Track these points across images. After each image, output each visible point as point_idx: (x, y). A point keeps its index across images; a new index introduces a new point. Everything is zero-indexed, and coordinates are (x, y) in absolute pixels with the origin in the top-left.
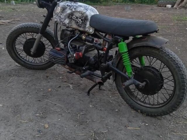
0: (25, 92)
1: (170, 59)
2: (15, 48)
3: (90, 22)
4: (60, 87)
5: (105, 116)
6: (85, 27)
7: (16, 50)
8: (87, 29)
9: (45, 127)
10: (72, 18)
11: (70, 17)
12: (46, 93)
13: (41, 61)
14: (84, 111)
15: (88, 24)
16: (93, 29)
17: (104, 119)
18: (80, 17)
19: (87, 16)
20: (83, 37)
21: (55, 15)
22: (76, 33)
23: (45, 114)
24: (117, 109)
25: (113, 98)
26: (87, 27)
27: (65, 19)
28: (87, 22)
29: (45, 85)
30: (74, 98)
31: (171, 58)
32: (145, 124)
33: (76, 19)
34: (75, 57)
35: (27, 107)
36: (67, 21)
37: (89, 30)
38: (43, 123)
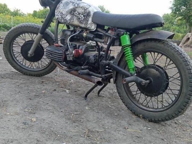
0: (15, 91)
1: (176, 53)
2: (13, 50)
3: (92, 18)
4: (55, 90)
5: (102, 117)
6: (87, 24)
7: (13, 53)
8: (89, 26)
9: (32, 121)
10: (74, 14)
11: (72, 13)
12: (39, 94)
13: (38, 67)
14: (79, 111)
15: (90, 19)
16: (95, 25)
17: (100, 120)
18: (82, 12)
19: (89, 12)
20: (84, 34)
21: (56, 12)
22: (77, 30)
23: (34, 110)
24: (116, 113)
25: (112, 104)
26: (89, 23)
27: (67, 15)
28: (89, 18)
29: (39, 87)
30: (70, 100)
31: (178, 51)
32: (147, 129)
33: (78, 15)
34: (74, 54)
35: (15, 102)
36: (68, 17)
37: (91, 27)
38: (30, 117)
